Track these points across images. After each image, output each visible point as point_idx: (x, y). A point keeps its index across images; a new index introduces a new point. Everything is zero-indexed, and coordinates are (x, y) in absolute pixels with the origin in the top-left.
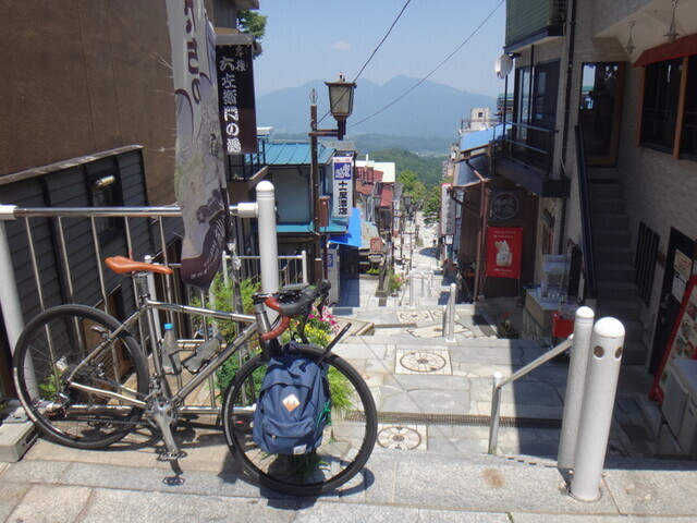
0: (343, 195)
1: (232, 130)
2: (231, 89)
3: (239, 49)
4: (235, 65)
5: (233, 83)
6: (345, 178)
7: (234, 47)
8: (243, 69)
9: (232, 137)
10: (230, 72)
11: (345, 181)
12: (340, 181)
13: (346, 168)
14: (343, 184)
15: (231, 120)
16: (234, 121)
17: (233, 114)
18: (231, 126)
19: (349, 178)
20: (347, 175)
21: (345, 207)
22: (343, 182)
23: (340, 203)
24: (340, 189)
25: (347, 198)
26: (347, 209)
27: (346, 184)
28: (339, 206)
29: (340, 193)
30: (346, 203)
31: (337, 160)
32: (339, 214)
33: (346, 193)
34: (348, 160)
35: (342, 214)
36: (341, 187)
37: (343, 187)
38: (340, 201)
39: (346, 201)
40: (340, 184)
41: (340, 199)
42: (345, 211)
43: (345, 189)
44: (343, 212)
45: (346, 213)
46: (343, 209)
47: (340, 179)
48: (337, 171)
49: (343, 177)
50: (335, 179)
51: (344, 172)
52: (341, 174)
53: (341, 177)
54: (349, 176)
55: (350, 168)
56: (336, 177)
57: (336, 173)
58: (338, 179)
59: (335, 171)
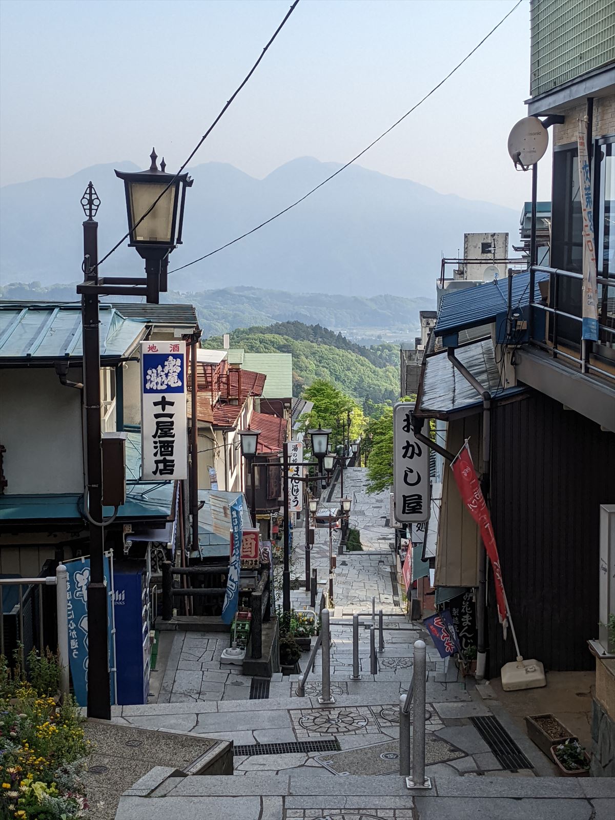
0: (165, 428)
6: (170, 389)
11: (169, 397)
12: (158, 397)
13: (173, 366)
14: (164, 403)
19: (179, 390)
20: (174, 381)
21: (168, 458)
22: (163, 398)
23: (156, 447)
24: (157, 416)
25: (173, 436)
26: (173, 461)
27: (172, 404)
28: (155, 455)
29: (158, 423)
30: (172, 447)
31: (151, 348)
32: (155, 473)
33: (172, 423)
34: (176, 347)
35: (161, 474)
36: (158, 410)
37: (164, 409)
38: (155, 443)
39: (173, 442)
40: (156, 404)
41: (157, 439)
42: (168, 467)
43: (171, 416)
44: (165, 469)
45: (171, 472)
46: (164, 461)
47: (157, 391)
48: (149, 372)
49: (164, 387)
50: (146, 391)
51: (167, 375)
52: (159, 380)
53: (160, 387)
54: (180, 384)
55: (182, 366)
56: (148, 386)
57: (148, 377)
58: (151, 391)
59: (146, 374)
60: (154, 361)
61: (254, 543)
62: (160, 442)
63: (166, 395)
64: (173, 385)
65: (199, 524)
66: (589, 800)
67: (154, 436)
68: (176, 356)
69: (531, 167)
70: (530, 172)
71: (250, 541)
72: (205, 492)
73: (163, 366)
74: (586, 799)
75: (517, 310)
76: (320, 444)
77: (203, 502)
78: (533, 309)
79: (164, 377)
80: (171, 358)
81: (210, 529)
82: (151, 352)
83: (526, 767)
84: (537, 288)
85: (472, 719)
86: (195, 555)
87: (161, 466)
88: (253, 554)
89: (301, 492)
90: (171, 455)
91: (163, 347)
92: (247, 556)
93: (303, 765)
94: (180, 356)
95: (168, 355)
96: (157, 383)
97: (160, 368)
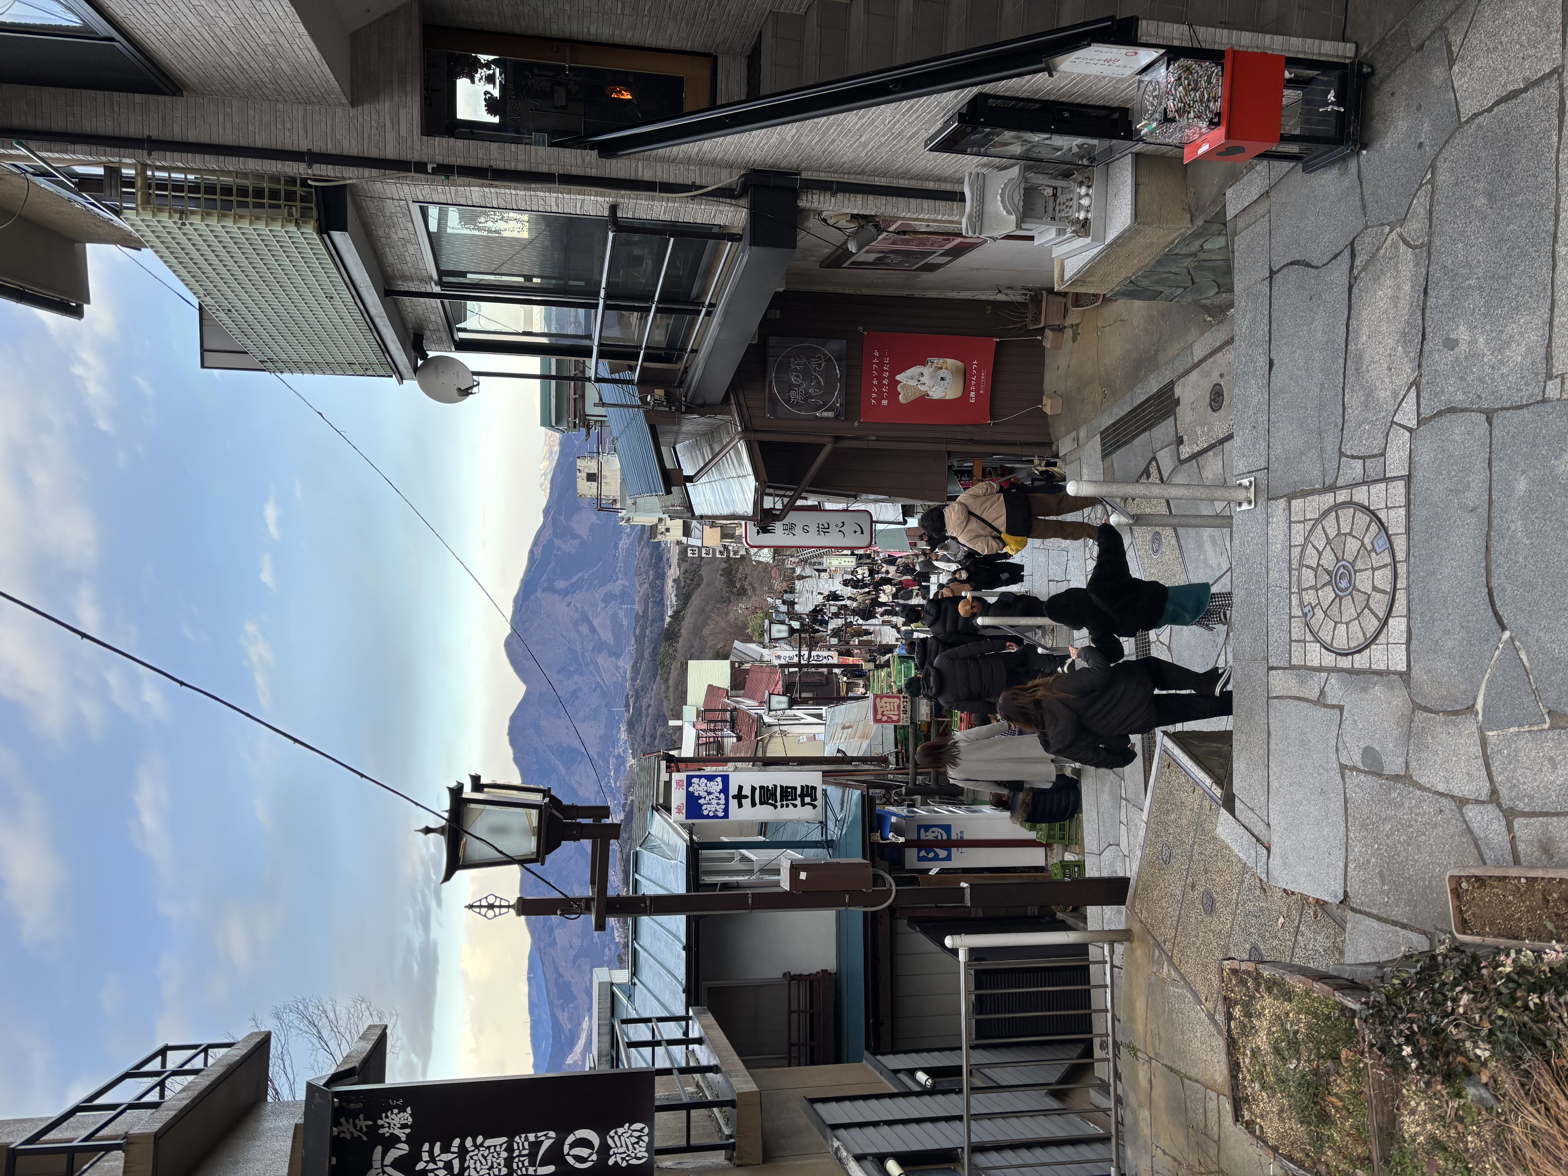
0: (767, 795)
1: (584, 1152)
2: (463, 1152)
3: (347, 1129)
4: (394, 1140)
5: (446, 1149)
6: (725, 790)
7: (338, 1145)
8: (406, 1117)
9: (604, 1150)
10: (414, 1156)
11: (733, 791)
12: (733, 803)
13: (699, 787)
14: (739, 797)
15: (555, 1155)
16: (558, 1145)
17: (537, 1145)
18: (571, 1154)
19: (725, 779)
20: (716, 786)
21: (799, 792)
22: (734, 797)
23: (787, 806)
24: (754, 804)
25: (776, 786)
26: (802, 787)
27: (741, 788)
28: (795, 806)
29: (761, 803)
30: (787, 787)
31: (679, 811)
32: (815, 807)
33: (761, 787)
34: (679, 783)
35: (816, 800)
36: (747, 802)
37: (746, 797)
38: (782, 806)
39: (781, 787)
40: (740, 805)
41: (779, 804)
42: (809, 792)
43: (753, 789)
44: (810, 795)
45: (814, 788)
46: (802, 796)
47: (727, 804)
48: (705, 813)
49: (722, 796)
50: (726, 816)
51: (709, 793)
52: (714, 802)
53: (723, 801)
54: (719, 779)
55: (700, 777)
56: (721, 814)
57: (711, 814)
58: (726, 810)
59: (708, 817)
60: (693, 806)
61: (885, 700)
62: (781, 800)
63: (731, 794)
64: (720, 786)
65: (860, 755)
66: (1272, 273)
67: (776, 807)
68: (689, 783)
69: (475, 378)
70: (482, 379)
71: (883, 704)
72: (827, 748)
73: (700, 797)
74: (1271, 278)
75: (643, 400)
76: (780, 631)
77: (839, 751)
78: (641, 382)
79: (711, 796)
80: (691, 789)
81: (865, 744)
82: (684, 811)
83: (1173, 388)
84: (616, 376)
85: (1104, 457)
86: (892, 759)
87: (807, 800)
88: (896, 700)
89: (820, 653)
90: (795, 788)
91: (678, 798)
92: (899, 706)
93: (1169, 648)
94: (689, 778)
95: (688, 792)
96: (718, 804)
97: (701, 801)
